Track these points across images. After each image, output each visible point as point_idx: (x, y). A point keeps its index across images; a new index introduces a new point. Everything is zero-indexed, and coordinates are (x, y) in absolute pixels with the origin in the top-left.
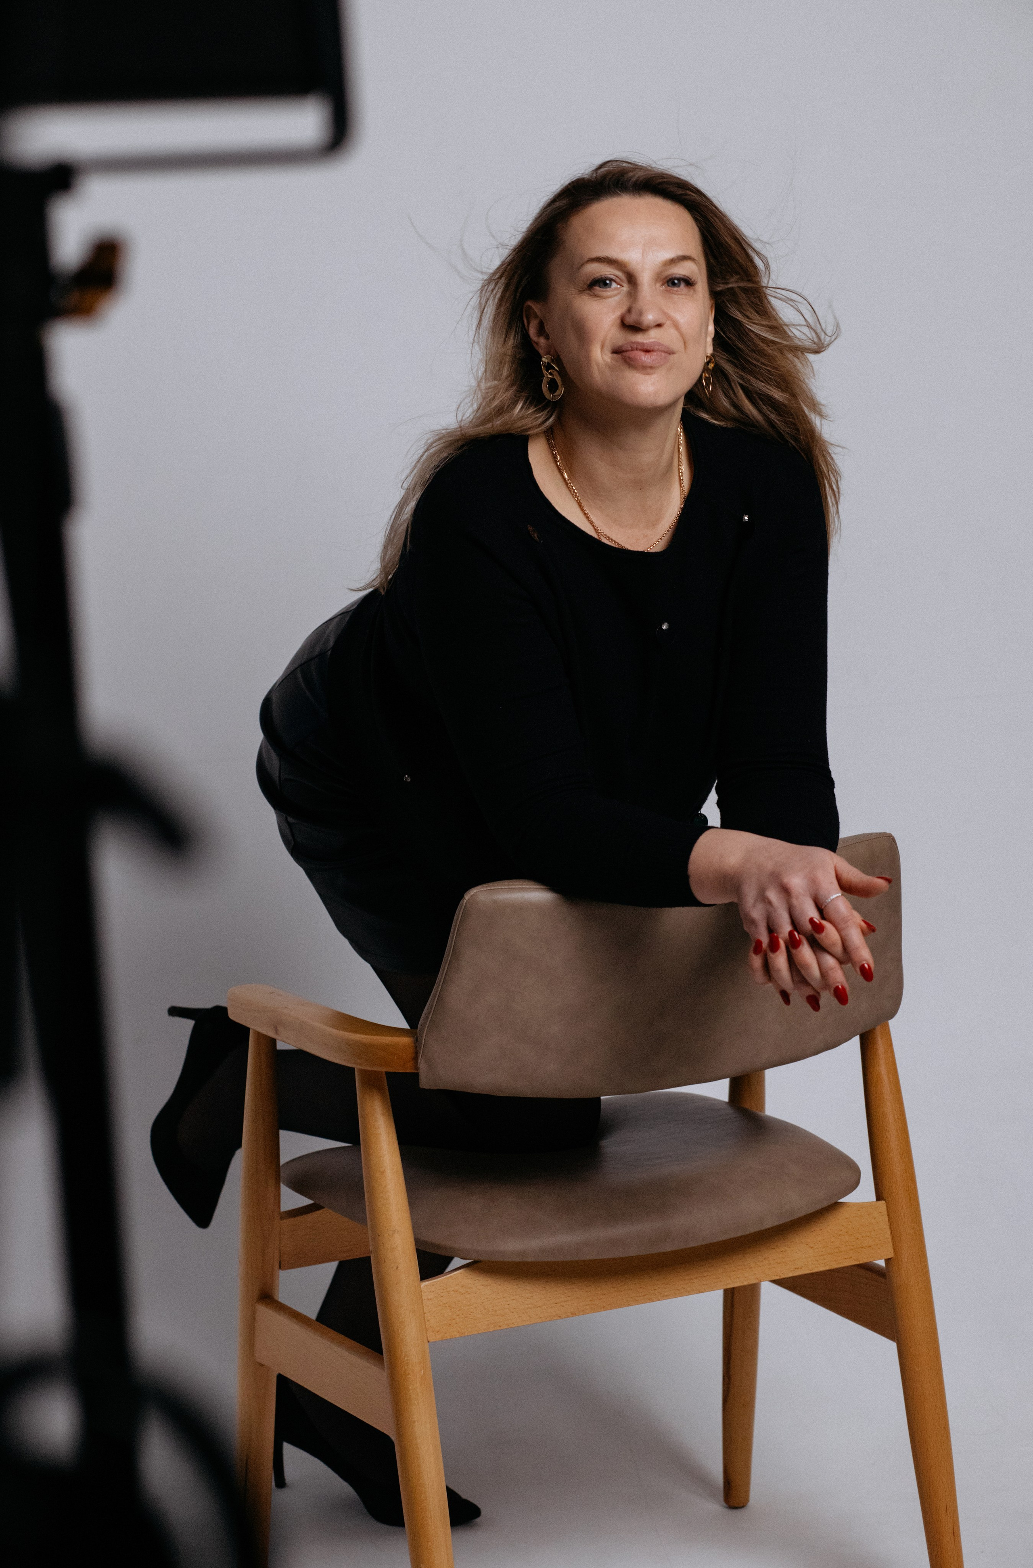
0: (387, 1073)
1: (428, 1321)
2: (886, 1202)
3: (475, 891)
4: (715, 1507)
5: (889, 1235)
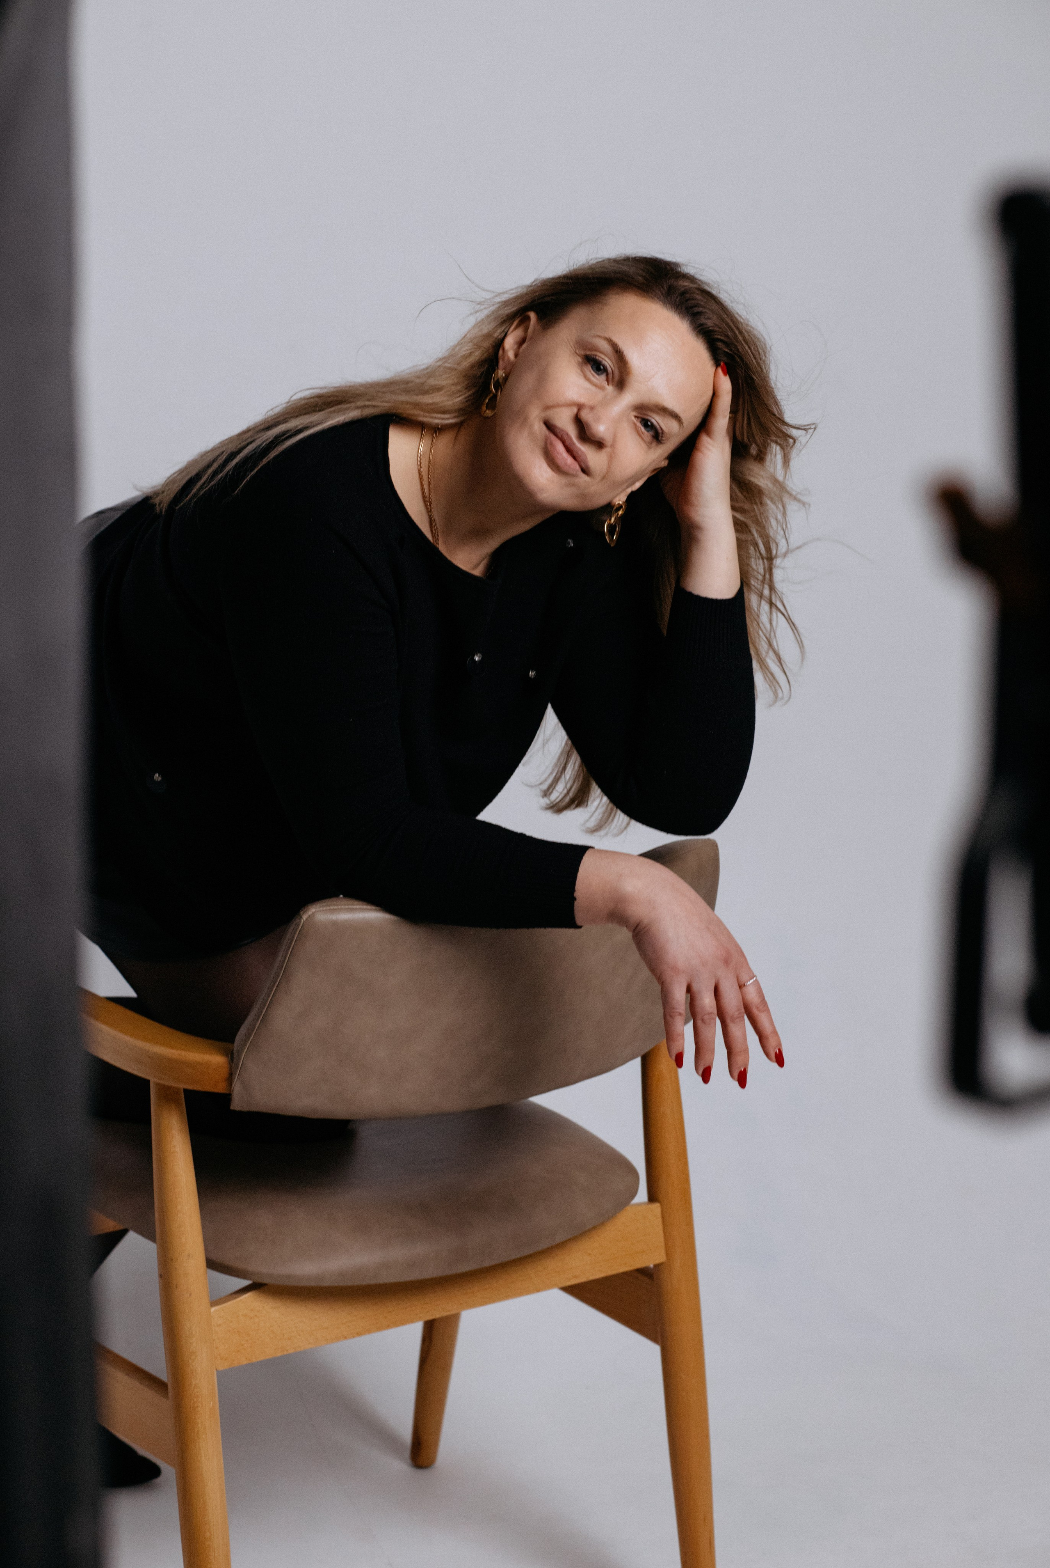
0: (185, 1091)
1: (217, 1348)
2: (661, 1205)
3: (313, 910)
4: (400, 1466)
5: (662, 1239)
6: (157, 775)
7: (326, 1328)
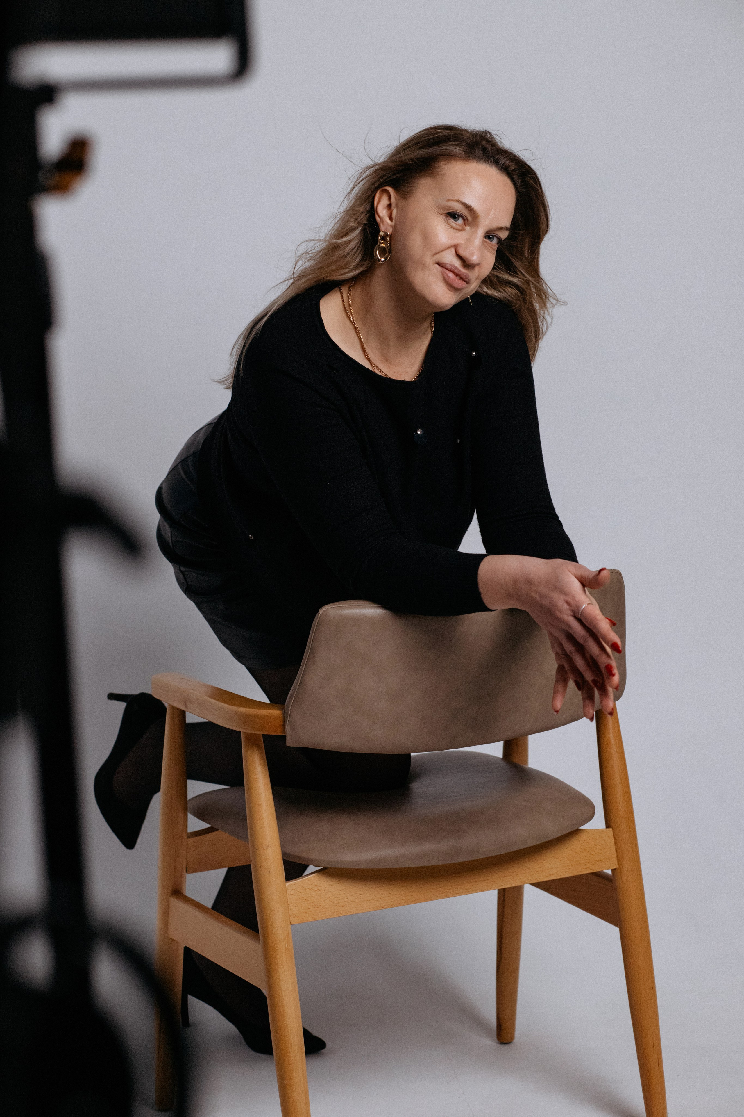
0: (263, 735)
1: (291, 910)
2: (613, 829)
3: (327, 608)
4: (490, 1043)
5: (614, 852)
6: (250, 535)
7: (369, 900)
